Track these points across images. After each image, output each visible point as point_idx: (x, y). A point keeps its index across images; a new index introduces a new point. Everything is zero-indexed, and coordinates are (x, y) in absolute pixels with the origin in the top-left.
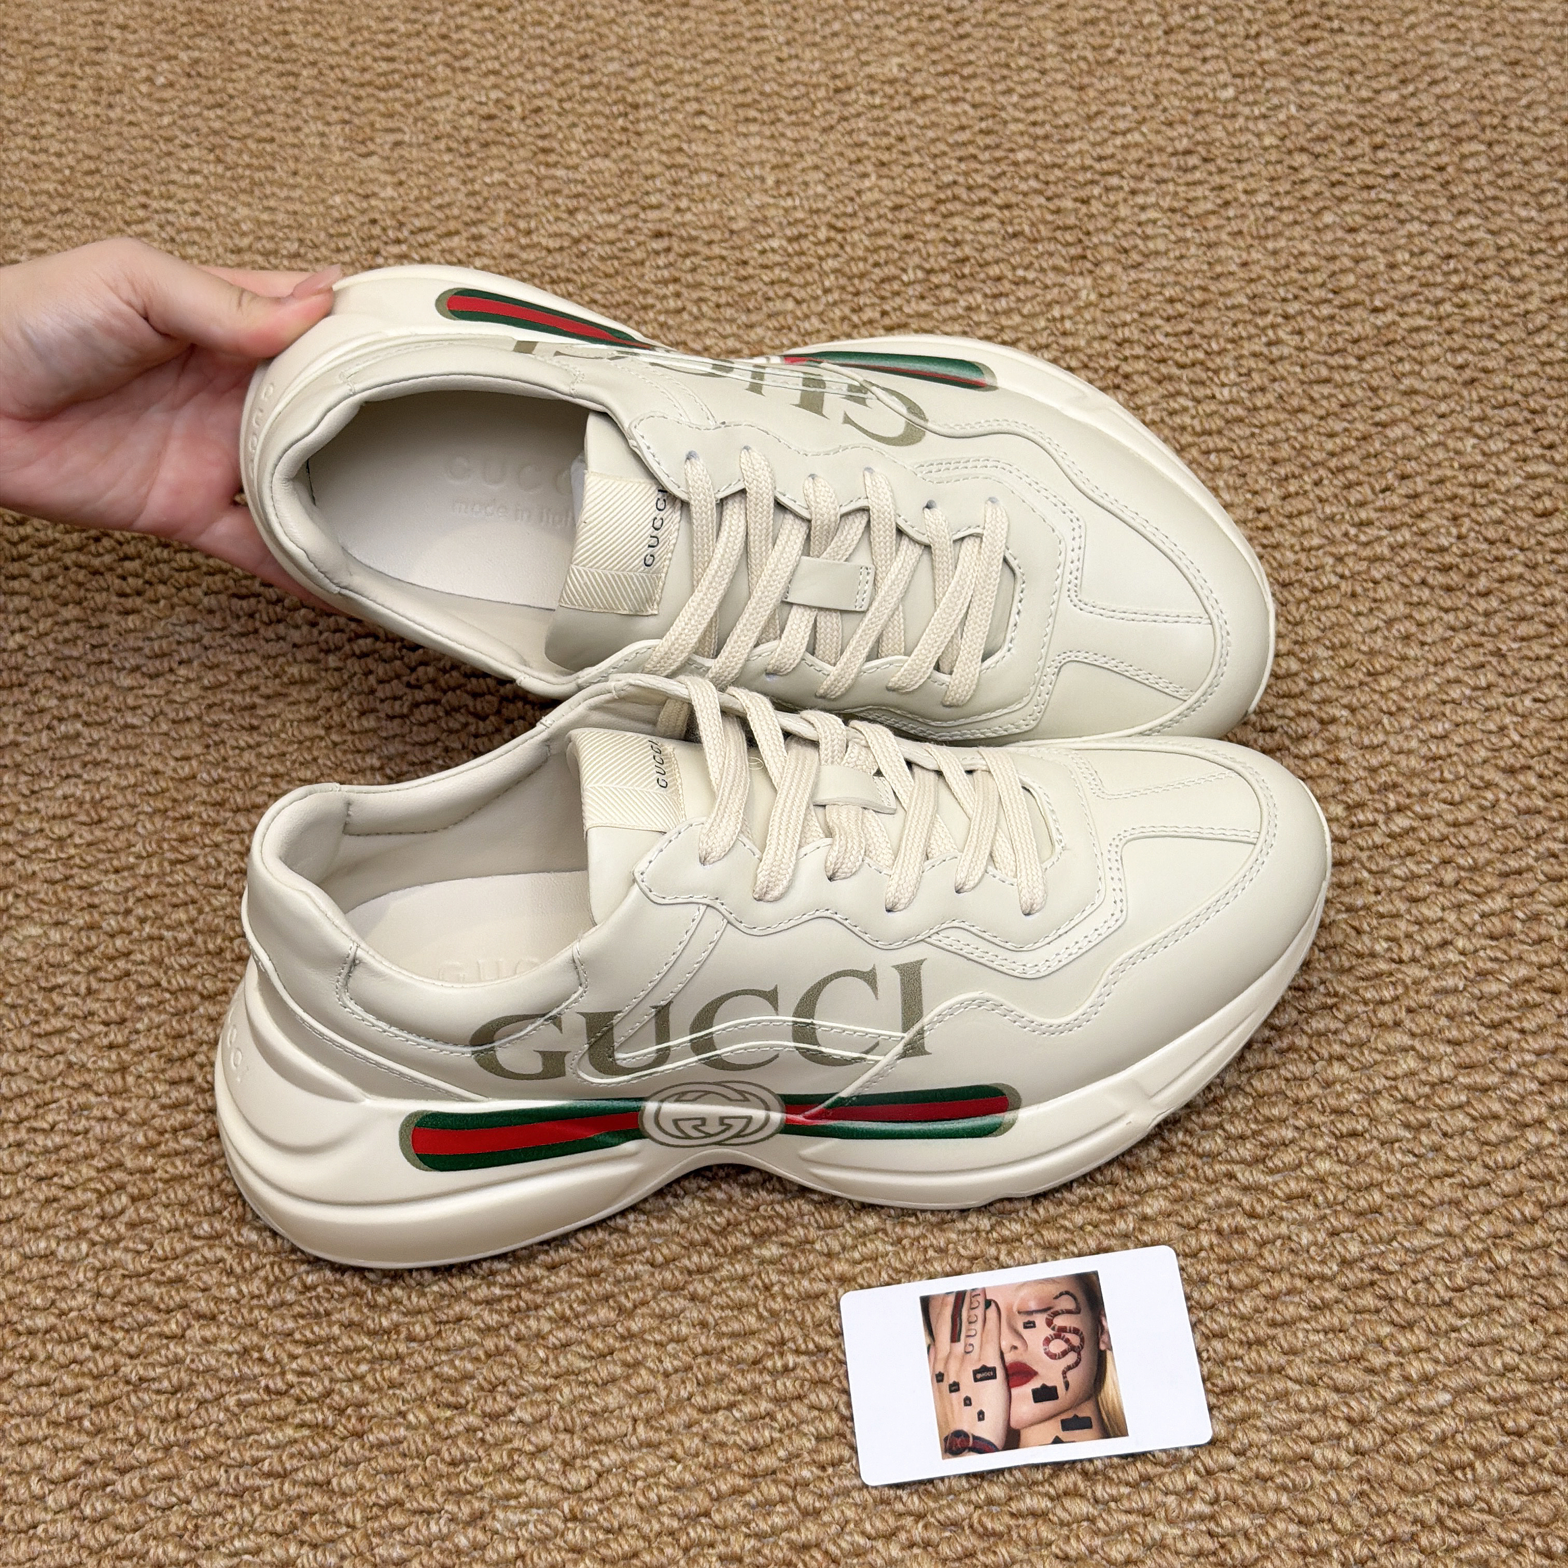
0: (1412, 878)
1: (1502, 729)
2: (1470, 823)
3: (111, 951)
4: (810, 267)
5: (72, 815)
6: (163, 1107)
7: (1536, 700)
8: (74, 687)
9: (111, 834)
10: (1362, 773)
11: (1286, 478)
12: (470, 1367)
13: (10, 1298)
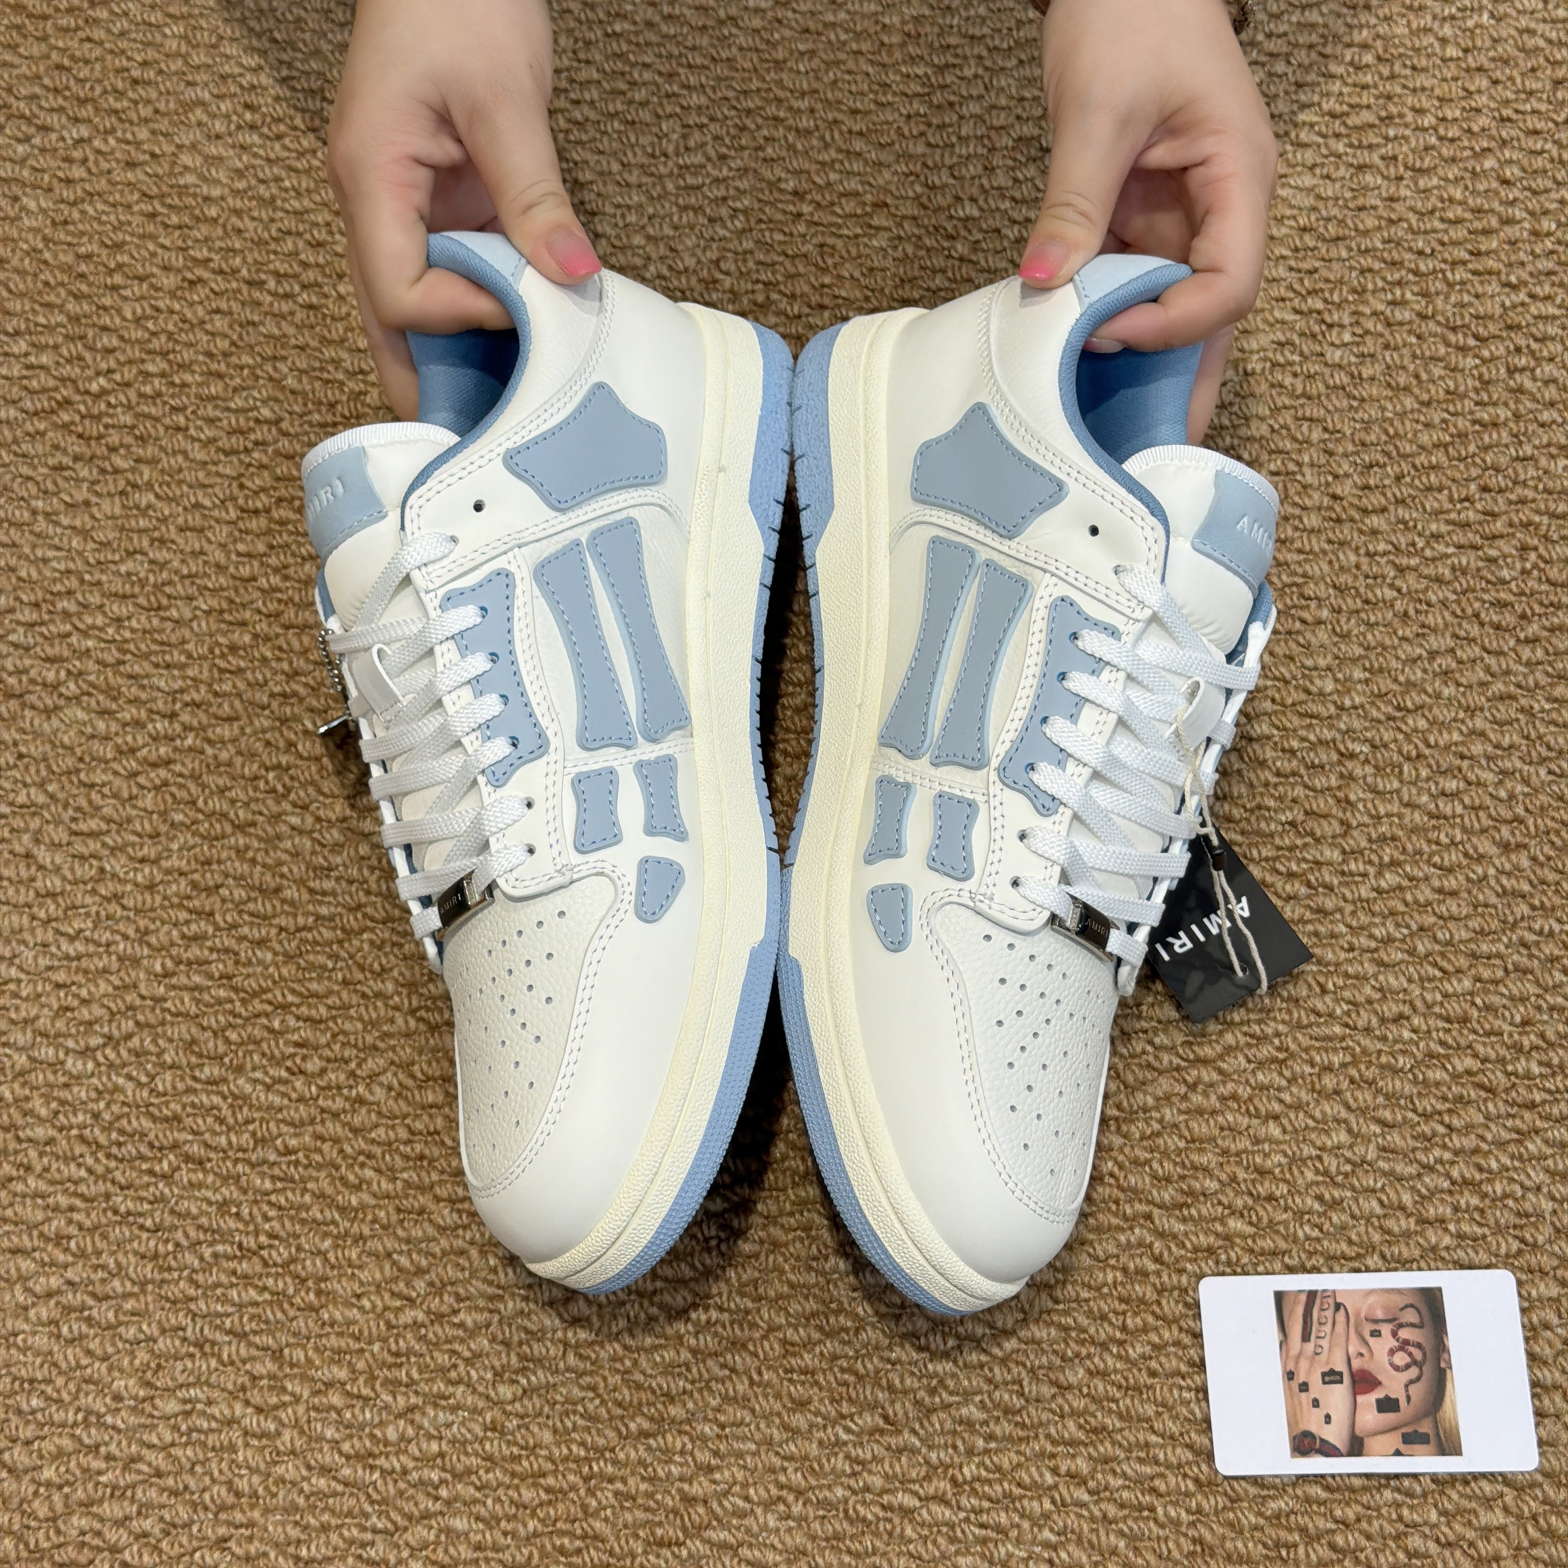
0: (1388, 941)
1: (1512, 796)
2: (1454, 894)
3: (153, 757)
4: (951, 104)
5: (133, 596)
6: (183, 936)
7: (1550, 772)
8: (150, 451)
9: (169, 625)
10: (1366, 819)
11: (1371, 466)
12: (424, 1263)
13: (16, 1100)
